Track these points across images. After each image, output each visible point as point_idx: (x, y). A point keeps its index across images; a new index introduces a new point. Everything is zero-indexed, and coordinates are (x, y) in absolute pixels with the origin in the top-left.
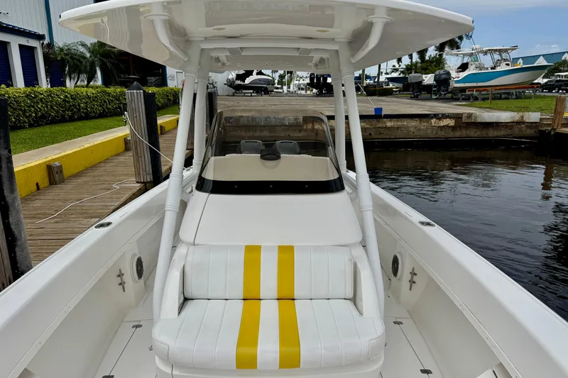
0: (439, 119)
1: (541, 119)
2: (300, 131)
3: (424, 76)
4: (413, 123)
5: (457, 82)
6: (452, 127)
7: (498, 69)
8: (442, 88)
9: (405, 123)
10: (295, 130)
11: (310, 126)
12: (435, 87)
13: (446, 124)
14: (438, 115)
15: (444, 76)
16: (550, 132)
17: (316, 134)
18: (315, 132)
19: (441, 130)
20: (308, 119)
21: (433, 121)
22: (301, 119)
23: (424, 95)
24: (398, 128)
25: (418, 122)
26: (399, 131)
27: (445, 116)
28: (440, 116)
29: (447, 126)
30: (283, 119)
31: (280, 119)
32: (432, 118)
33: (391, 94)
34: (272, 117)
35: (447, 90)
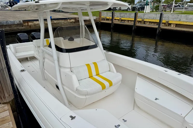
0: (70, 19)
1: (96, 18)
2: (22, 26)
4: (63, 21)
6: (74, 22)
9: (60, 21)
10: (20, 26)
11: (26, 24)
13: (72, 21)
14: (69, 18)
16: (99, 22)
17: (30, 27)
18: (29, 26)
19: (71, 23)
20: (25, 21)
21: (68, 20)
22: (22, 22)
24: (58, 23)
25: (64, 21)
26: (59, 24)
27: (71, 19)
28: (70, 18)
29: (73, 22)
30: (14, 22)
31: (13, 22)
32: (68, 19)
34: (8, 21)
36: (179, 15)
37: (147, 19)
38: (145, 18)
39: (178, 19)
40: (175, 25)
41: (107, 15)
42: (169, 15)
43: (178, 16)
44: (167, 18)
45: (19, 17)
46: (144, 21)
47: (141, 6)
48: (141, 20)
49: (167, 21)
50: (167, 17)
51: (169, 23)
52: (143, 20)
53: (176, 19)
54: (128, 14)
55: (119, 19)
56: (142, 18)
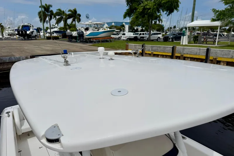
3: (73, 32)
5: (87, 36)
7: (100, 31)
8: (82, 38)
12: (78, 37)
15: (81, 33)
22: (29, 58)
23: (74, 40)
33: (59, 39)
34: (12, 57)
35: (83, 39)
36: (231, 51)
37: (187, 54)
38: (184, 52)
39: (229, 56)
40: (226, 62)
41: (135, 48)
42: (216, 51)
43: (229, 52)
44: (215, 54)
45: (26, 49)
46: (184, 57)
47: (174, 36)
48: (179, 55)
49: (214, 57)
50: (214, 52)
51: (217, 61)
52: (183, 55)
53: (227, 55)
54: (162, 48)
55: (150, 53)
56: (180, 53)
